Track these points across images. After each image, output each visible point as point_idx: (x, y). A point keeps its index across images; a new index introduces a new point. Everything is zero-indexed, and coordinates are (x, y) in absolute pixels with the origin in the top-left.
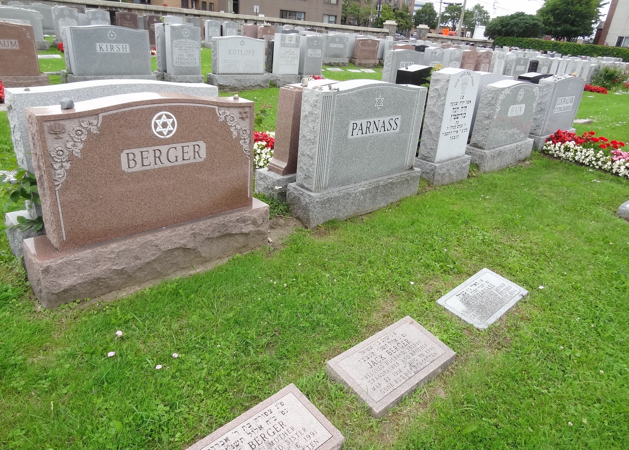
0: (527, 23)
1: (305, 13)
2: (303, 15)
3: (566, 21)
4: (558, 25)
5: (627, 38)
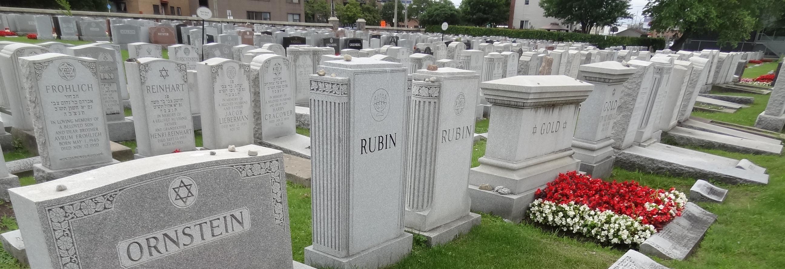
0: (446, 14)
1: (270, 13)
2: (268, 14)
3: (479, 10)
4: (474, 14)
5: (527, 21)
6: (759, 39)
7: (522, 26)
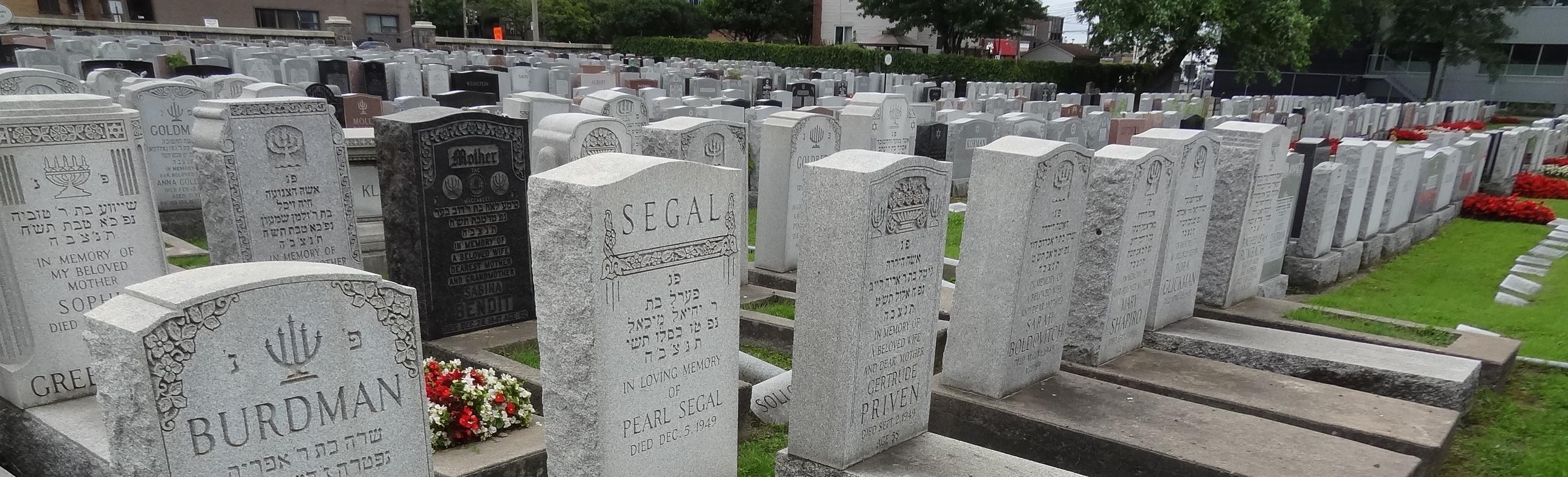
5: (848, 28)
6: (1378, 67)
7: (839, 39)
